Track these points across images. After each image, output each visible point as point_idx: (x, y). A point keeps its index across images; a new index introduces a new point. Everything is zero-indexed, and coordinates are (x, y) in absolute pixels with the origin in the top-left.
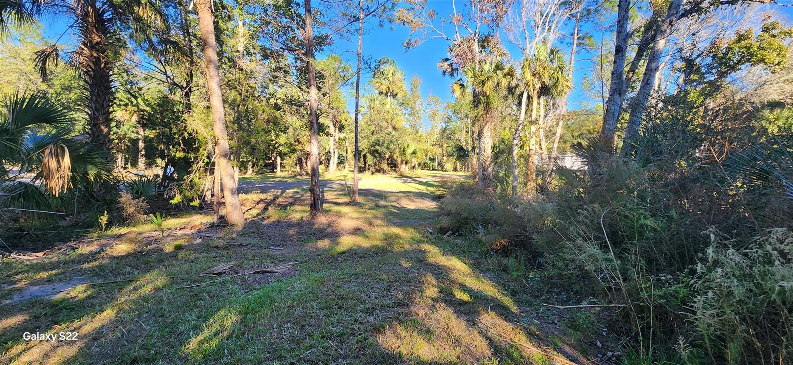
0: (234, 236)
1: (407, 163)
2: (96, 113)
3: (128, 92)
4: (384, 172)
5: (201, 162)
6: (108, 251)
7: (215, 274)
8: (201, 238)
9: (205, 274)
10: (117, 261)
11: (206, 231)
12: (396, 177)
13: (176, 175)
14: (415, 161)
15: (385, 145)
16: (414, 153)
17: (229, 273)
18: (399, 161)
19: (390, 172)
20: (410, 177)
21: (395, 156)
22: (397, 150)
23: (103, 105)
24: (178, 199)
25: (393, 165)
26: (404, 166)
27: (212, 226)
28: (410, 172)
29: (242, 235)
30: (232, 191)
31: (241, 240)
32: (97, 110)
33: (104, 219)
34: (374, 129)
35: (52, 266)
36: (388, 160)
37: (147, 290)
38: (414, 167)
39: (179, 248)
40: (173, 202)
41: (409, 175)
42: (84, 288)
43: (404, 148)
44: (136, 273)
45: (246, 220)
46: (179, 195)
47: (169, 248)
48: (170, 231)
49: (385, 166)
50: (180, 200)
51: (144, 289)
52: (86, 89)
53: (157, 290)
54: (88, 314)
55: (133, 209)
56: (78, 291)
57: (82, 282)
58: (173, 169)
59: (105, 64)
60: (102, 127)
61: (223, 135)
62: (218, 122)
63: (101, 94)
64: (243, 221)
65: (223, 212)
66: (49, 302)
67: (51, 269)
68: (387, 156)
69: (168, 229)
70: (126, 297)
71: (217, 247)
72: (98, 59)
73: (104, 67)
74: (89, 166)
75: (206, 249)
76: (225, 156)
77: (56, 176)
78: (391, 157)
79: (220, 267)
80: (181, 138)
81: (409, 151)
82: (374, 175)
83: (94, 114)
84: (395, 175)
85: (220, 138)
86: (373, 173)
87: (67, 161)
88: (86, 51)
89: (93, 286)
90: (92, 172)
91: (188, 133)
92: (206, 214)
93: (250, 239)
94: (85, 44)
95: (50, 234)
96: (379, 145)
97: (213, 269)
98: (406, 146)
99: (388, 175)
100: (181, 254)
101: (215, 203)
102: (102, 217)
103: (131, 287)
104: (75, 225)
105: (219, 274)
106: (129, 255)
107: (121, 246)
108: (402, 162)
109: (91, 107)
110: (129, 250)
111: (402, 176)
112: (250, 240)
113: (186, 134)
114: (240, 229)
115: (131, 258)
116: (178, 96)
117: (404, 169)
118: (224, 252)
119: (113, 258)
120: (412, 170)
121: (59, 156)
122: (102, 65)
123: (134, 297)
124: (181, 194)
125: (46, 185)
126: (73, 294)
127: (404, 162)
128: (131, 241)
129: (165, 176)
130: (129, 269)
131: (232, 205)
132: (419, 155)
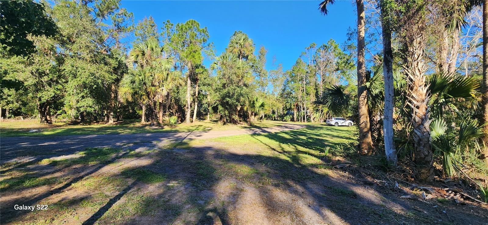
1: (255, 115)
4: (234, 122)
12: (246, 127)
14: (262, 113)
15: (235, 97)
16: (262, 105)
18: (250, 112)
19: (241, 123)
20: (259, 128)
21: (245, 108)
22: (247, 102)
25: (244, 116)
26: (253, 117)
28: (258, 122)
34: (225, 82)
36: (239, 112)
38: (261, 118)
41: (258, 125)
43: (254, 102)
49: (236, 117)
68: (239, 109)
78: (242, 109)
81: (258, 104)
82: (225, 126)
84: (245, 125)
86: (224, 124)
96: (229, 97)
98: (255, 100)
99: (239, 125)
108: (252, 114)
111: (252, 126)
117: (254, 120)
120: (260, 121)
127: (253, 114)
132: (266, 107)
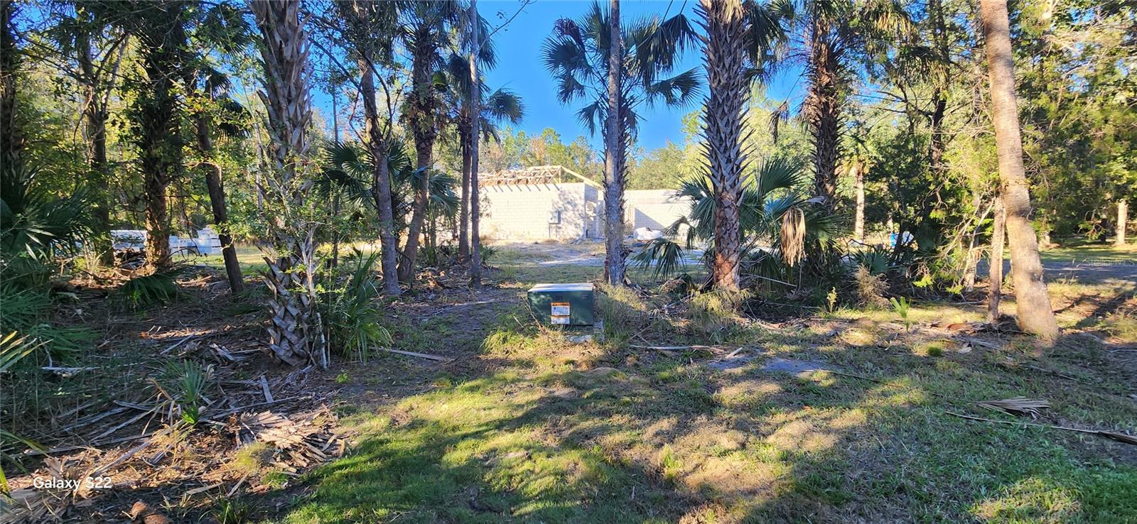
0: (1036, 355)
2: (822, 170)
3: (855, 137)
5: (967, 225)
6: (844, 336)
7: (1008, 411)
8: (970, 345)
9: (988, 406)
10: (853, 351)
11: (976, 337)
13: (915, 247)
17: (1038, 418)
23: (829, 159)
24: (927, 280)
27: (986, 330)
29: (1054, 356)
30: (1032, 274)
31: (1053, 365)
32: (823, 166)
33: (832, 297)
35: (792, 341)
37: (900, 400)
39: (935, 353)
40: (918, 284)
42: (826, 375)
44: (881, 373)
45: (1060, 329)
46: (929, 275)
47: (921, 350)
48: (917, 326)
50: (930, 283)
51: (895, 398)
52: (813, 143)
53: (912, 404)
54: (836, 407)
55: (871, 288)
56: (821, 376)
57: (823, 366)
58: (911, 237)
59: (834, 108)
60: (828, 186)
61: (1017, 178)
62: (1007, 156)
63: (828, 146)
64: (1054, 331)
65: (1008, 309)
66: (796, 378)
67: (792, 344)
69: (914, 323)
70: (875, 401)
71: (1002, 366)
72: (826, 104)
73: (833, 111)
74: (820, 234)
75: (982, 365)
76: (1021, 213)
77: (793, 243)
79: (1018, 402)
80: (938, 189)
83: (820, 171)
85: (1011, 182)
87: (802, 227)
88: (815, 99)
89: (835, 375)
90: (823, 240)
91: (950, 180)
92: (969, 308)
93: (1074, 367)
94: (815, 90)
95: (781, 306)
97: (1004, 401)
100: (941, 363)
101: (991, 293)
102: (830, 294)
103: (879, 390)
104: (800, 300)
105: (1018, 414)
106: (867, 347)
107: (857, 334)
109: (817, 164)
110: (867, 340)
112: (1072, 370)
113: (947, 182)
114: (1049, 344)
115: (871, 352)
116: (923, 128)
118: (1021, 379)
119: (848, 346)
121: (794, 222)
122: (831, 111)
123: (884, 403)
124: (931, 273)
125: (783, 254)
126: (816, 377)
128: (868, 330)
129: (899, 247)
130: (870, 365)
131: (1032, 300)
